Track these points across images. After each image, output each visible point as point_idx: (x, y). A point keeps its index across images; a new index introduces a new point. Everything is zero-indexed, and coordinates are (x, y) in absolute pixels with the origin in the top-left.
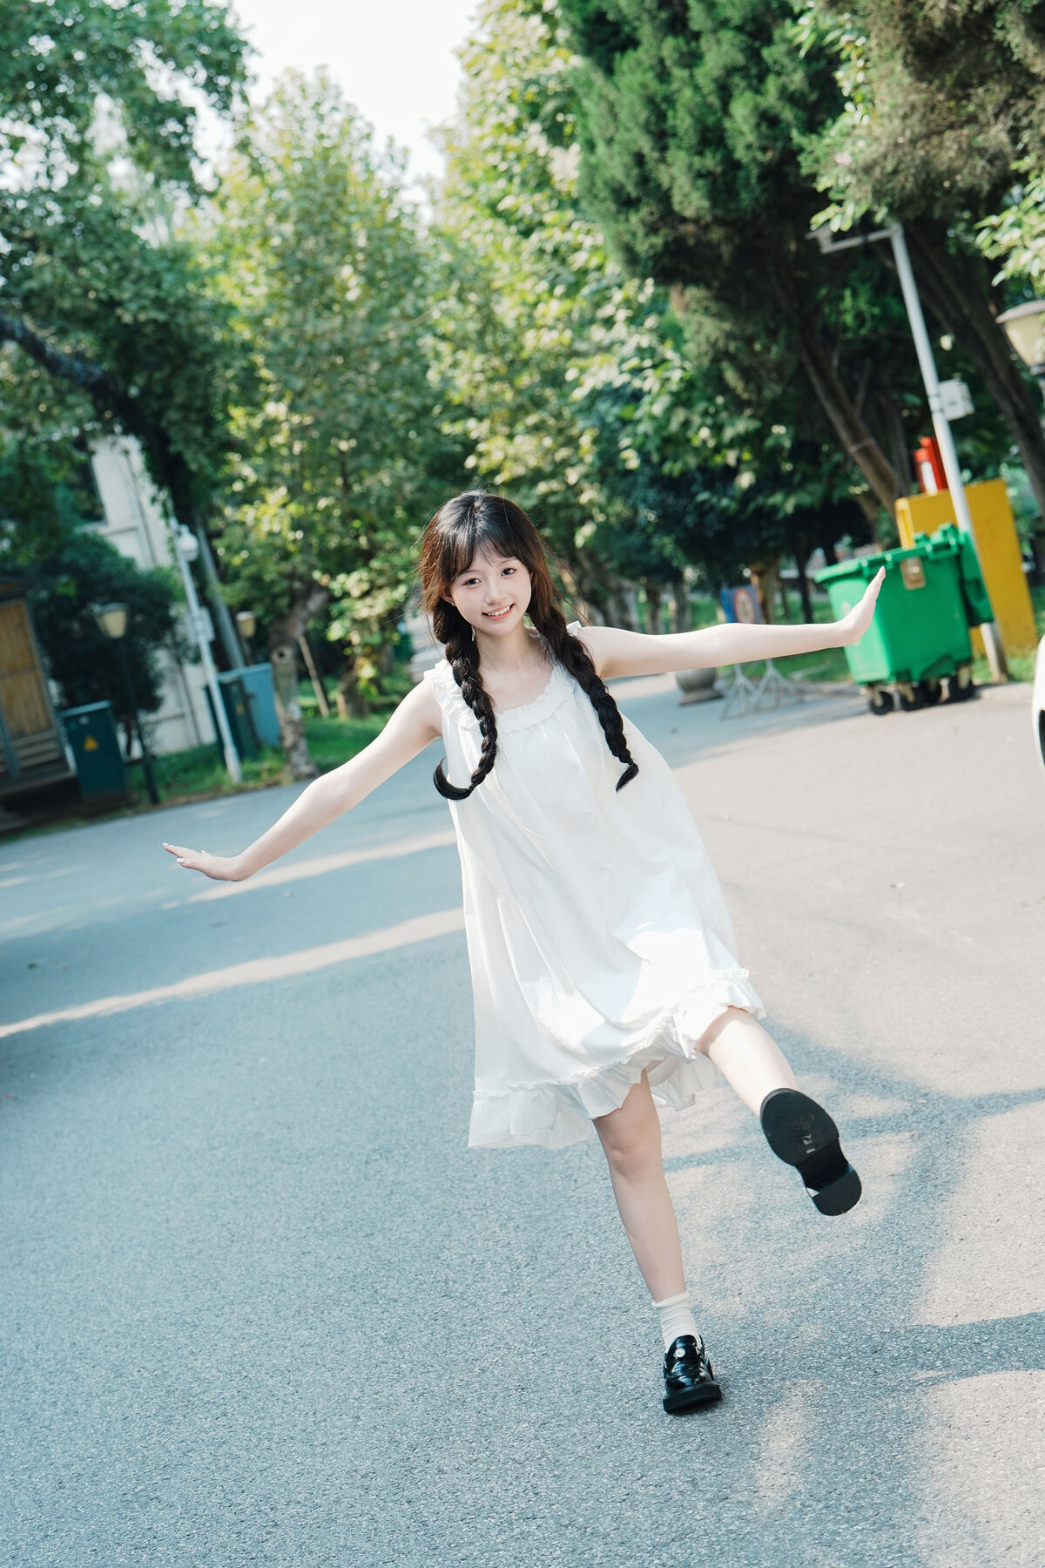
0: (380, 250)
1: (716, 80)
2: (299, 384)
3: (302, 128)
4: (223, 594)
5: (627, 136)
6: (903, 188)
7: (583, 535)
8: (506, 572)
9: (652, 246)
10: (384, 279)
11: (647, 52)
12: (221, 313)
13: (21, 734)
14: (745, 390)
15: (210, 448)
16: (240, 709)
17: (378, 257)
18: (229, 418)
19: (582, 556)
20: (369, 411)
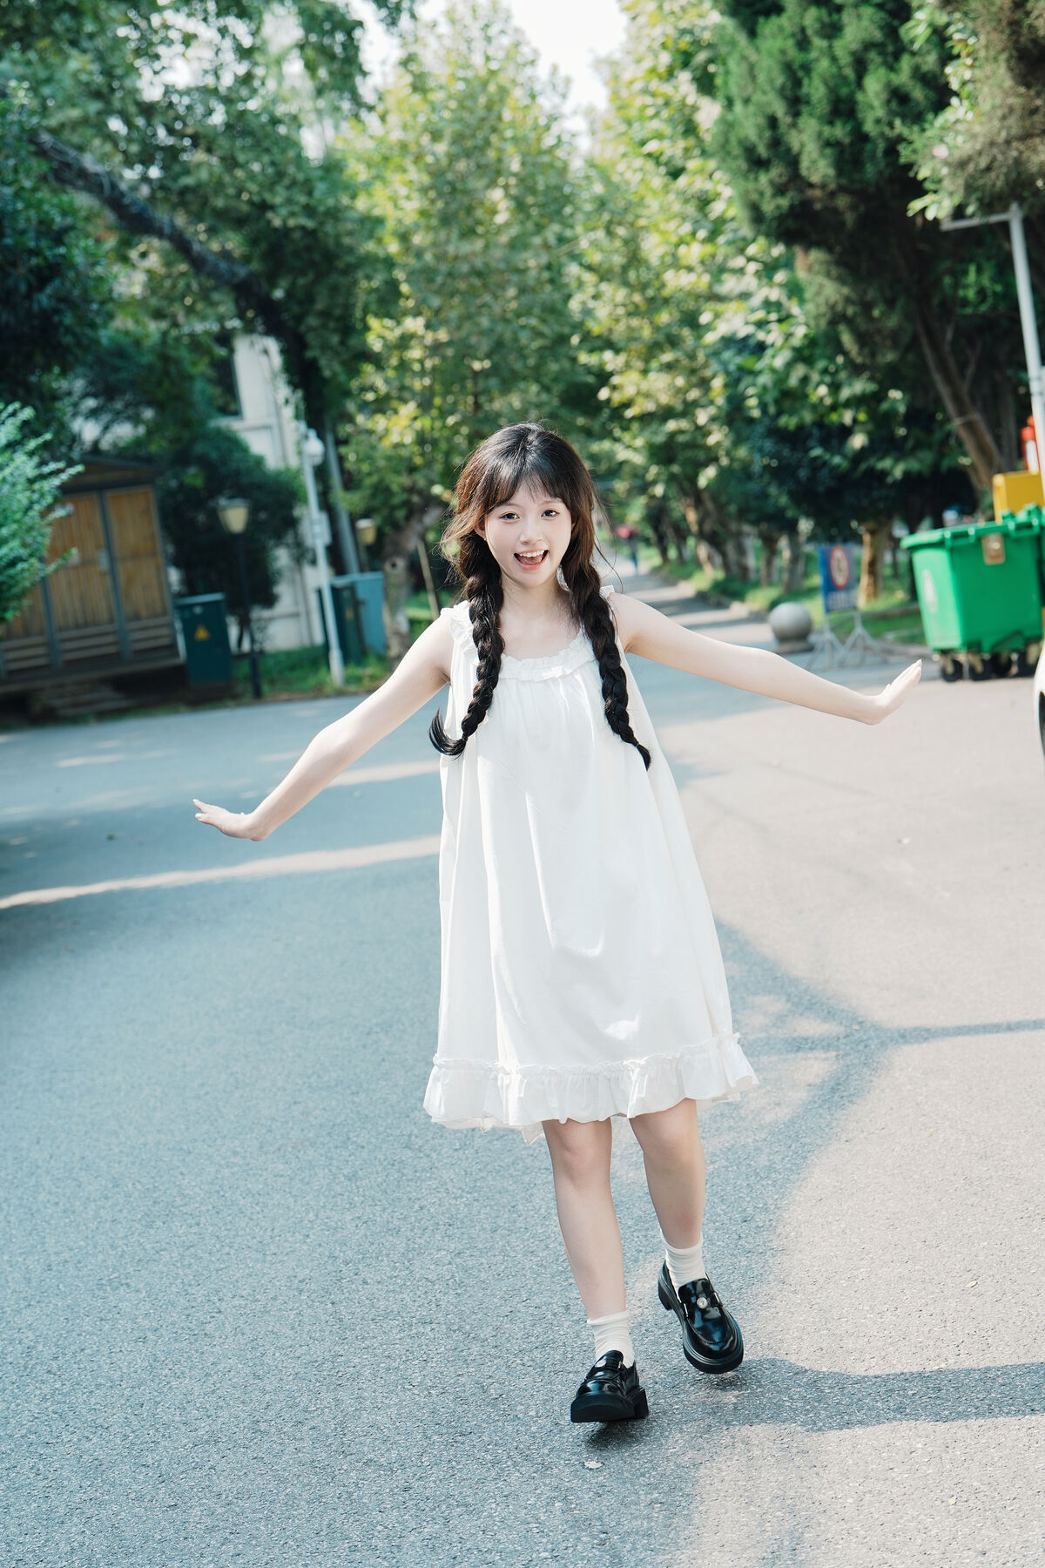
0: (532, 176)
1: (853, 54)
2: (436, 302)
3: (469, 48)
4: (345, 501)
5: (764, 99)
6: (994, 185)
7: (707, 476)
8: (548, 513)
9: (778, 207)
10: (534, 205)
11: (790, 19)
12: (368, 226)
13: (136, 617)
14: (859, 354)
15: (345, 356)
16: (349, 614)
17: (530, 182)
18: (367, 328)
19: (706, 497)
20: (501, 336)
